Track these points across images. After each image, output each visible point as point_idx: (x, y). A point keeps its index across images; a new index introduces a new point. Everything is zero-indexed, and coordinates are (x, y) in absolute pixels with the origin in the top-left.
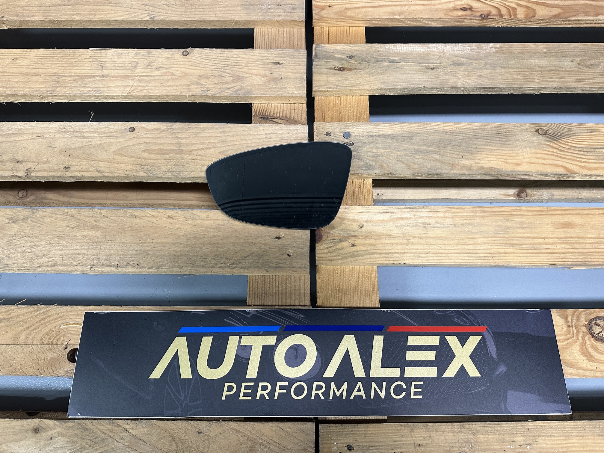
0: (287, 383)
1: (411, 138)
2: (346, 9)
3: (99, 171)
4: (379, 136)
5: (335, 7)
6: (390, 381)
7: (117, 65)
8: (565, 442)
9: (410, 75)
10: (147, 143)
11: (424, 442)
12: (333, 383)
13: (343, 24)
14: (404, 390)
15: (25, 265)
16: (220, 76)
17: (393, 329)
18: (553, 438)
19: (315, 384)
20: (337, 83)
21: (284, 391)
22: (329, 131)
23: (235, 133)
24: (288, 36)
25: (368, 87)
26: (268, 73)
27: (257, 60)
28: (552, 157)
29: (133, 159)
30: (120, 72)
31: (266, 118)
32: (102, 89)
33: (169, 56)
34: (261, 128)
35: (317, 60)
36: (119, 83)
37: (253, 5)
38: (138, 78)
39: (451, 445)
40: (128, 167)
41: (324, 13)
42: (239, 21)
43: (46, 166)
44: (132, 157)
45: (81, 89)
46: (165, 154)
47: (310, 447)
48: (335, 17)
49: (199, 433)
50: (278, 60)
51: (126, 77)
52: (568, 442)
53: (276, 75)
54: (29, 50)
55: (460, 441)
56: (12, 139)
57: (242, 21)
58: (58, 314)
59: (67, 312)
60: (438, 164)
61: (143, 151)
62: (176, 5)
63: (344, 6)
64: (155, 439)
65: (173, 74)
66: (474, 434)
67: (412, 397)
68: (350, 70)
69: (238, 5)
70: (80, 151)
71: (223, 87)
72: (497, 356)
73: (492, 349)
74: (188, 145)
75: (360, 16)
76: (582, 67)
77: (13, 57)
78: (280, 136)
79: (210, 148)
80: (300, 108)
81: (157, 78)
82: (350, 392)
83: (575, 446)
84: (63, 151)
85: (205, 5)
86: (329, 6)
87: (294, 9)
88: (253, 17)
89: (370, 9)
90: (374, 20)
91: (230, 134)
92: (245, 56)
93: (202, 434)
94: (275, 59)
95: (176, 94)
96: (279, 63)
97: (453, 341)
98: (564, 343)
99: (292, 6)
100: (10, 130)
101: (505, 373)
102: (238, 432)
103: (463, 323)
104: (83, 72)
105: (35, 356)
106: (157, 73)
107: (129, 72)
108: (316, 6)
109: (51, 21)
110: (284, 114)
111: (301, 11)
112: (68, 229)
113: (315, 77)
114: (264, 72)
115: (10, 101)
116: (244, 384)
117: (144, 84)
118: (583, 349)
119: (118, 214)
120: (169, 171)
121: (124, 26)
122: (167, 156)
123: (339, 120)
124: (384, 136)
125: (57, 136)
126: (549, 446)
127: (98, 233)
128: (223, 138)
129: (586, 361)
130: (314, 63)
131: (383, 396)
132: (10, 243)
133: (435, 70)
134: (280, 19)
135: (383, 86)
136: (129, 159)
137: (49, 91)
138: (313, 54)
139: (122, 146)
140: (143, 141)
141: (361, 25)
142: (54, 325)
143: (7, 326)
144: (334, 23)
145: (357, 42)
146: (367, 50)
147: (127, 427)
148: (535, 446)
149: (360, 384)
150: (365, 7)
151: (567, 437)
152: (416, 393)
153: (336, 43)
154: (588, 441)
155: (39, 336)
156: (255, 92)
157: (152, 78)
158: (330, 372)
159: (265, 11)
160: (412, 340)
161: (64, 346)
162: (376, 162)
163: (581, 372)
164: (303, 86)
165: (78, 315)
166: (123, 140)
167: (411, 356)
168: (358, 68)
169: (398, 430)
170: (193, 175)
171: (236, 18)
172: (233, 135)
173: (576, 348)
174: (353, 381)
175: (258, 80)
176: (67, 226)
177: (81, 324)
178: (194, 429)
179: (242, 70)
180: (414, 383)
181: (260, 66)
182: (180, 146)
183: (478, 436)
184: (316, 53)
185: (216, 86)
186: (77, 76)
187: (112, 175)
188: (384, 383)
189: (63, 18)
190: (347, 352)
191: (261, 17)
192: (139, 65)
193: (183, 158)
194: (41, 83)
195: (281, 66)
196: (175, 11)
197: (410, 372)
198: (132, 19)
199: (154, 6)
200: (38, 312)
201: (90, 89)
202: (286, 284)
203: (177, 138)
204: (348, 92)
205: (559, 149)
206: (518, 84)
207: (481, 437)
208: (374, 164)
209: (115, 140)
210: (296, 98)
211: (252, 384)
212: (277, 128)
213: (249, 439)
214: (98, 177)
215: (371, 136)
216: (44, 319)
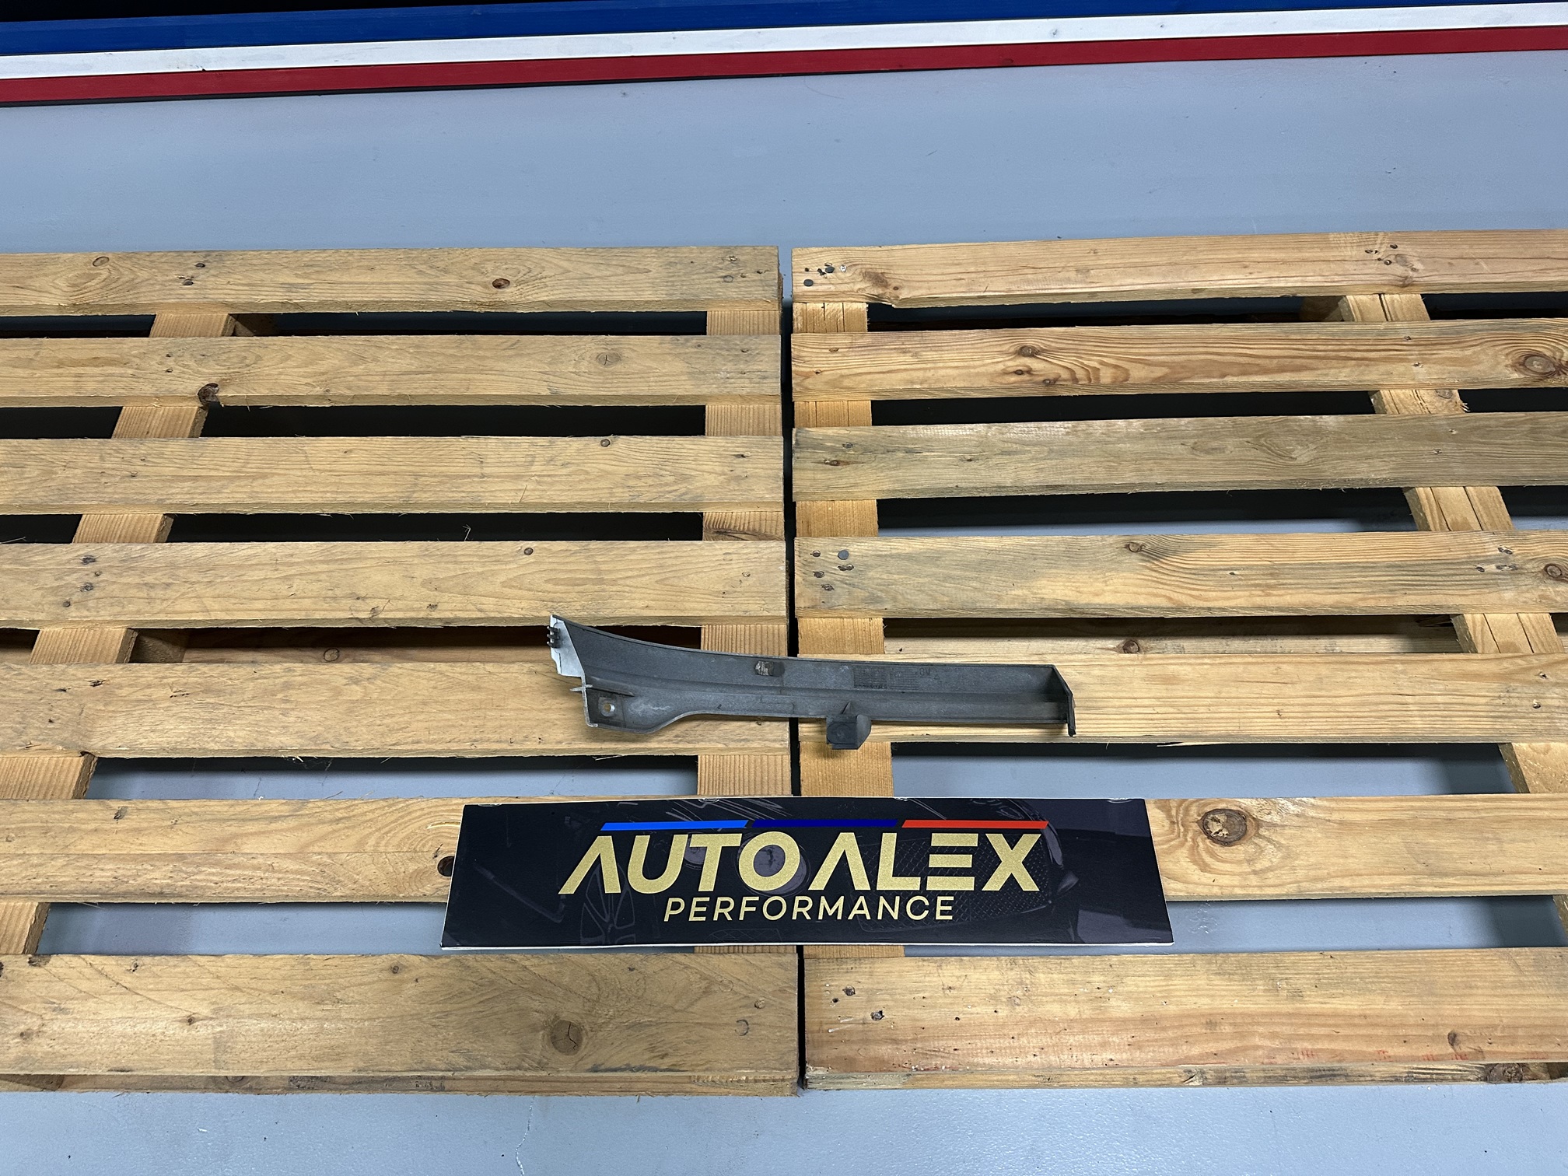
0: (757, 898)
1: (938, 559)
2: (842, 376)
3: (480, 611)
4: (891, 556)
5: (825, 373)
6: (906, 895)
7: (503, 460)
8: (1164, 984)
9: (935, 471)
10: (551, 570)
11: (957, 984)
12: (823, 898)
13: (837, 398)
14: (926, 908)
15: (373, 742)
16: (656, 475)
17: (909, 824)
18: (1148, 978)
19: (798, 899)
20: (829, 483)
21: (754, 909)
22: (816, 549)
23: (679, 554)
24: (756, 416)
25: (875, 488)
26: (726, 469)
27: (711, 452)
28: (1149, 583)
29: (531, 593)
30: (508, 470)
31: (724, 532)
32: (482, 494)
33: (581, 446)
34: (717, 547)
35: (798, 450)
36: (508, 486)
37: (704, 373)
38: (536, 478)
39: (997, 987)
40: (524, 604)
41: (808, 383)
42: (684, 396)
43: (401, 604)
44: (529, 590)
45: (451, 495)
46: (578, 585)
47: (791, 987)
48: (825, 387)
49: (631, 970)
50: (741, 451)
51: (518, 477)
52: (1170, 983)
53: (738, 472)
54: (369, 438)
55: (1010, 982)
56: (350, 566)
57: (688, 396)
58: (422, 809)
59: (437, 806)
60: (978, 595)
61: (547, 581)
62: (590, 373)
63: (839, 371)
64: (567, 979)
65: (587, 473)
66: (1030, 972)
67: (938, 917)
68: (848, 463)
69: (682, 373)
70: (451, 583)
71: (662, 489)
72: (1063, 862)
73: (1057, 854)
74: (610, 572)
75: (863, 386)
76: (1198, 453)
77: (345, 449)
78: (745, 557)
79: (643, 575)
80: (775, 518)
81: (564, 478)
82: (847, 909)
83: (1180, 990)
84: (426, 583)
85: (633, 373)
86: (817, 373)
87: (765, 378)
88: (704, 390)
89: (877, 376)
90: (883, 391)
91: (672, 555)
92: (693, 447)
93: (635, 971)
94: (737, 449)
95: (594, 500)
96: (743, 456)
97: (998, 841)
98: (1165, 847)
99: (764, 374)
100: (344, 553)
101: (1077, 884)
102: (687, 967)
103: (1013, 817)
104: (452, 470)
105: (391, 869)
106: (565, 471)
107: (521, 471)
108: (798, 374)
109: (400, 396)
110: (751, 527)
111: (775, 380)
112: (435, 692)
113: (795, 475)
114: (721, 468)
115: (340, 512)
116: (696, 900)
117: (544, 488)
118: (1193, 855)
119: (511, 670)
120: (584, 608)
121: (509, 403)
122: (581, 588)
123: (833, 534)
124: (899, 556)
125: (416, 561)
126: (1141, 989)
127: (482, 696)
128: (661, 562)
129: (1198, 872)
130: (795, 455)
131: (895, 916)
132: (350, 711)
133: (972, 462)
134: (744, 393)
135: (897, 486)
136: (525, 593)
137: (401, 497)
138: (794, 442)
139: (515, 575)
140: (545, 567)
141: (864, 398)
142: (416, 825)
143: (347, 828)
144: (824, 396)
145: (858, 424)
146: (872, 436)
147: (527, 963)
148: (1120, 989)
149: (862, 899)
150: (870, 373)
151: (1168, 977)
152: (943, 913)
153: (829, 425)
154: (1199, 982)
155: (395, 841)
156: (708, 497)
157: (557, 479)
158: (820, 883)
159: (722, 381)
160: (938, 840)
161: (432, 854)
162: (887, 592)
163: (1191, 886)
164: (778, 488)
165: (453, 810)
166: (516, 566)
167: (936, 861)
168: (859, 460)
169: (918, 966)
170: (618, 614)
171: (680, 392)
172: (676, 557)
173: (1183, 854)
174: (852, 895)
175: (712, 480)
176: (435, 688)
177: (458, 823)
178: (624, 964)
179: (689, 466)
180: (940, 899)
181: (715, 460)
182: (600, 574)
183: (1037, 975)
184: (797, 440)
185: (651, 488)
186: (444, 476)
187: (499, 615)
188: (898, 899)
189: (420, 392)
190: (844, 857)
191: (716, 391)
192: (537, 459)
193: (603, 590)
194: (390, 486)
195: (745, 459)
196: (589, 382)
197: (934, 883)
198: (524, 393)
199: (557, 374)
200: (394, 808)
201: (463, 494)
202: (755, 767)
203: (595, 562)
204: (845, 495)
205: (1160, 572)
206: (1099, 479)
207: (1041, 977)
208: (883, 595)
209: (504, 567)
210: (768, 504)
211: (708, 899)
212: (741, 545)
213: (703, 977)
214: (479, 619)
215: (879, 556)
216: (402, 817)
